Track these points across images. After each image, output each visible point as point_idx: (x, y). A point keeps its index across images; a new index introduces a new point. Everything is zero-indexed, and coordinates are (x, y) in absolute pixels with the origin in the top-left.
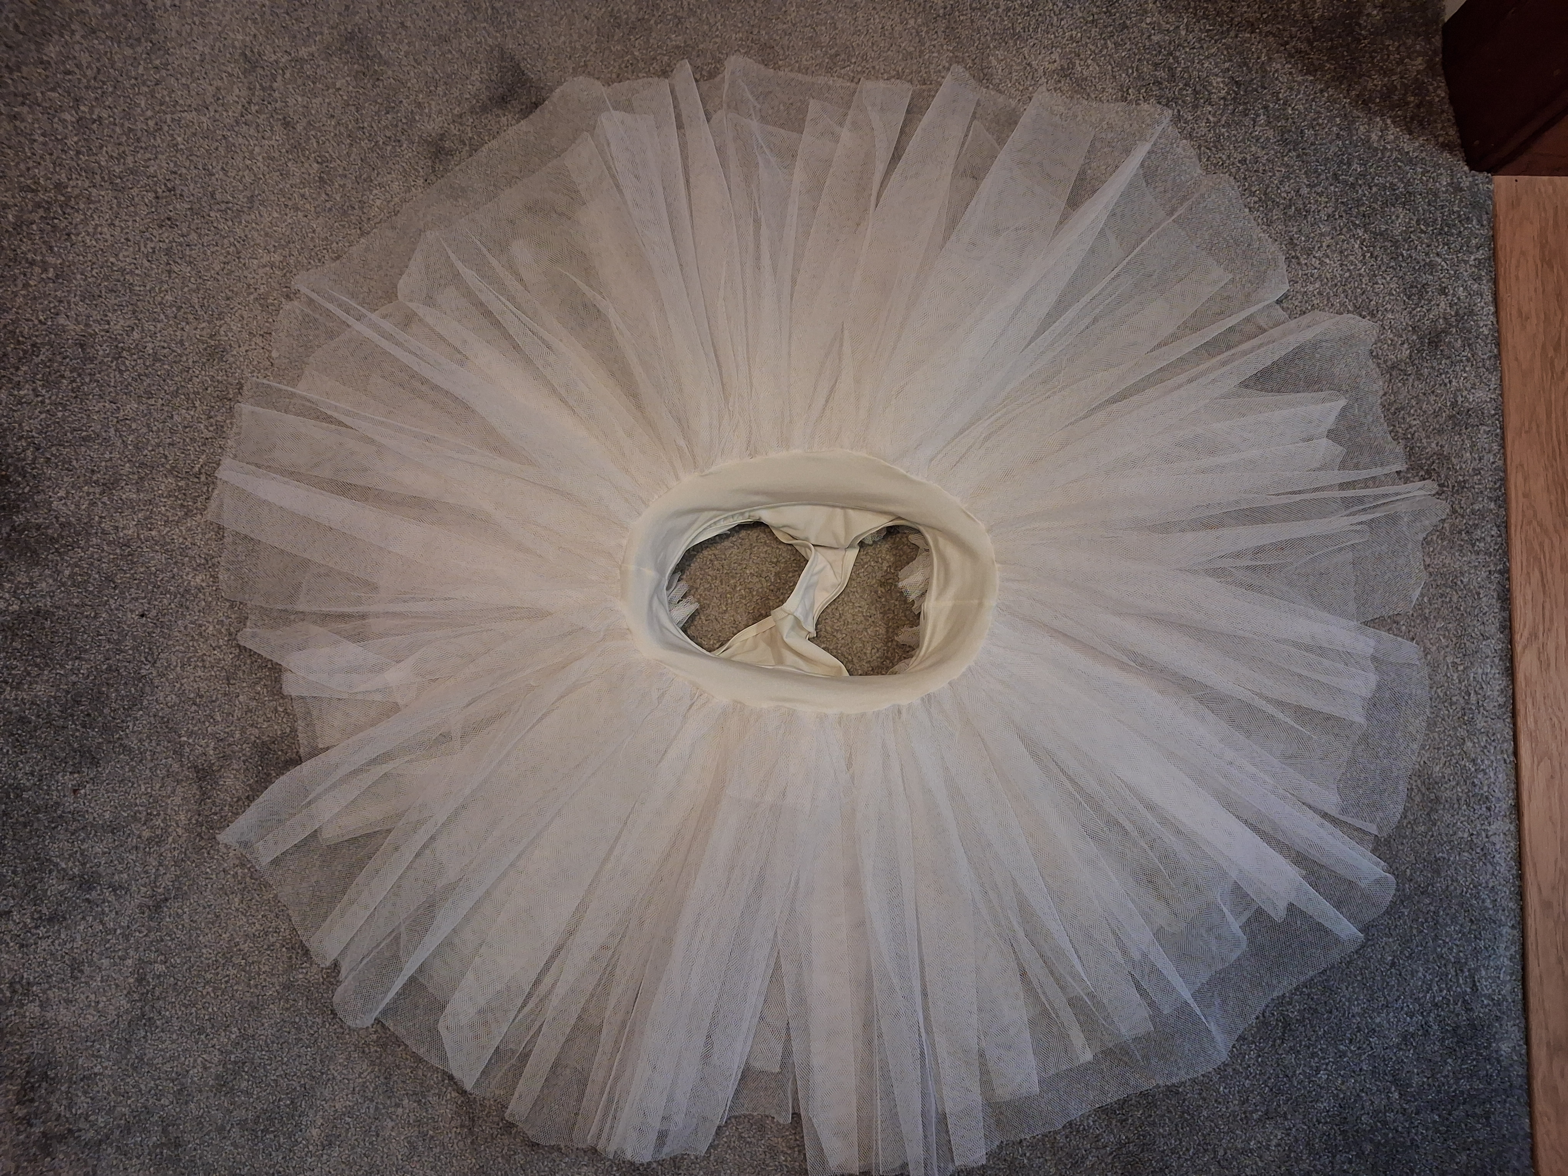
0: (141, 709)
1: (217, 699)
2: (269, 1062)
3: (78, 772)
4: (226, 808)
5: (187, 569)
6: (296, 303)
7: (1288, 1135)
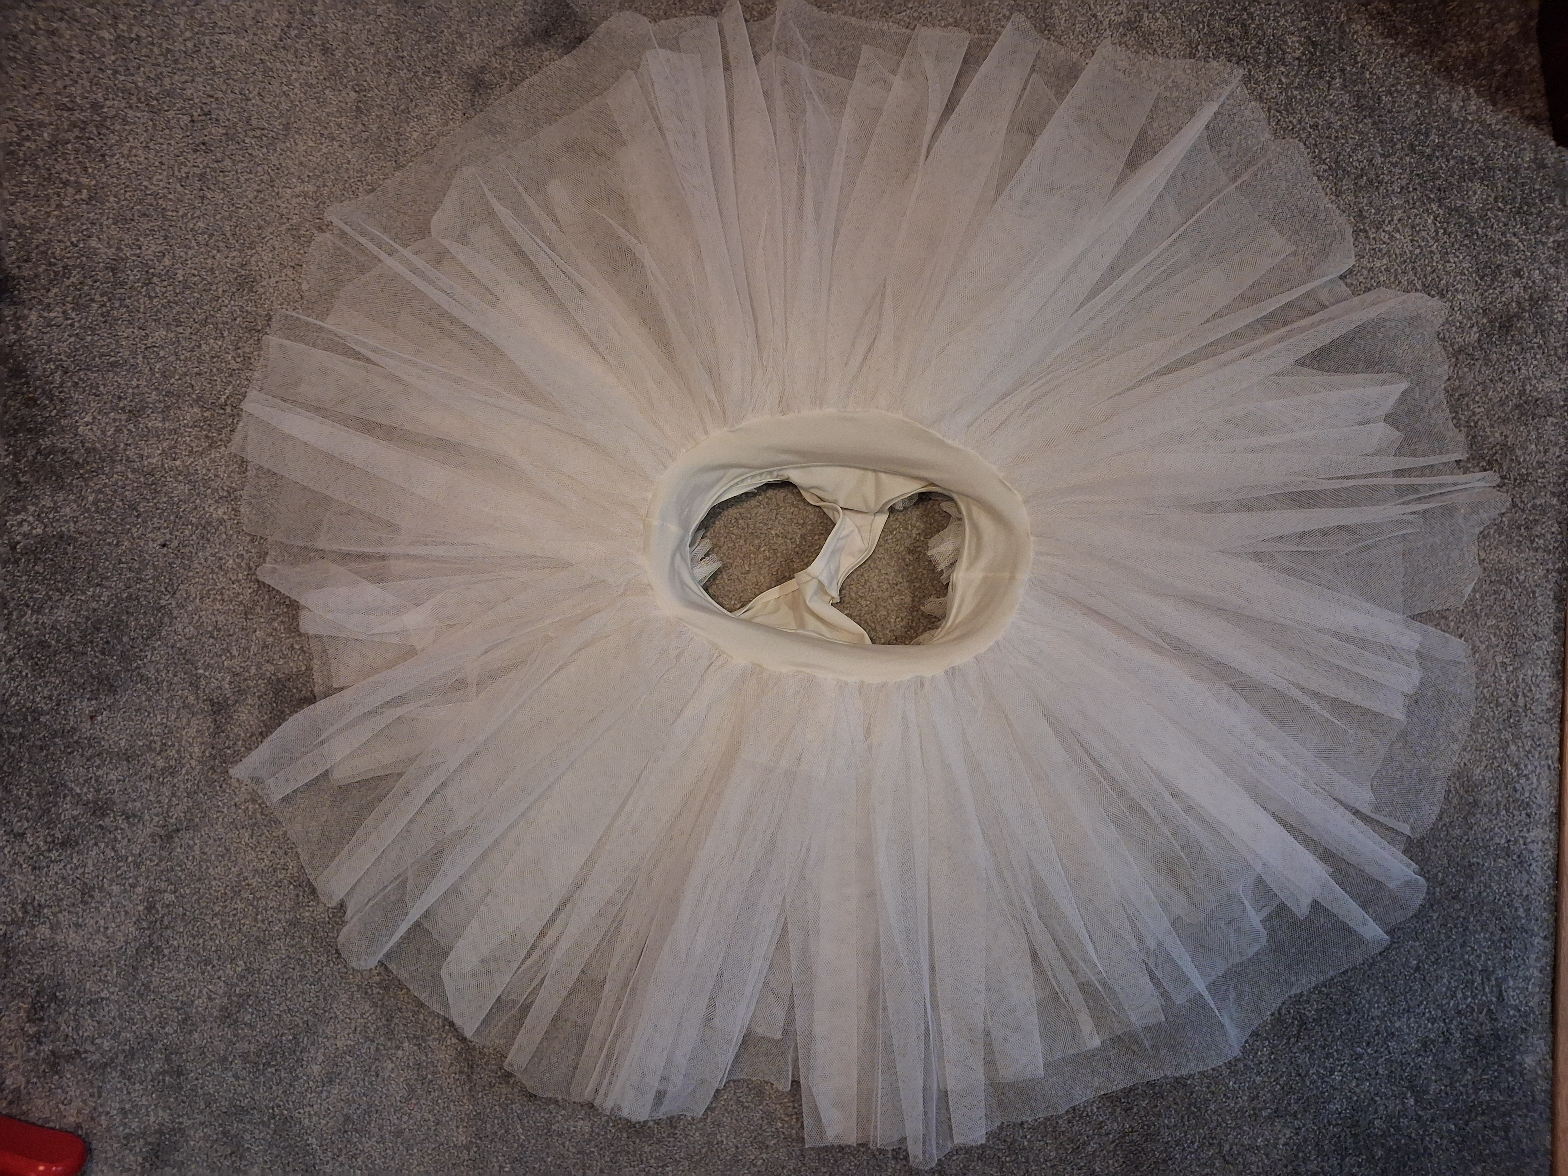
0: (159, 639)
1: (234, 633)
2: (273, 997)
3: (96, 699)
4: (240, 743)
5: (209, 501)
6: (328, 235)
7: (1297, 1134)
